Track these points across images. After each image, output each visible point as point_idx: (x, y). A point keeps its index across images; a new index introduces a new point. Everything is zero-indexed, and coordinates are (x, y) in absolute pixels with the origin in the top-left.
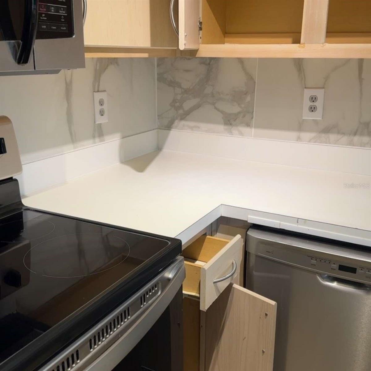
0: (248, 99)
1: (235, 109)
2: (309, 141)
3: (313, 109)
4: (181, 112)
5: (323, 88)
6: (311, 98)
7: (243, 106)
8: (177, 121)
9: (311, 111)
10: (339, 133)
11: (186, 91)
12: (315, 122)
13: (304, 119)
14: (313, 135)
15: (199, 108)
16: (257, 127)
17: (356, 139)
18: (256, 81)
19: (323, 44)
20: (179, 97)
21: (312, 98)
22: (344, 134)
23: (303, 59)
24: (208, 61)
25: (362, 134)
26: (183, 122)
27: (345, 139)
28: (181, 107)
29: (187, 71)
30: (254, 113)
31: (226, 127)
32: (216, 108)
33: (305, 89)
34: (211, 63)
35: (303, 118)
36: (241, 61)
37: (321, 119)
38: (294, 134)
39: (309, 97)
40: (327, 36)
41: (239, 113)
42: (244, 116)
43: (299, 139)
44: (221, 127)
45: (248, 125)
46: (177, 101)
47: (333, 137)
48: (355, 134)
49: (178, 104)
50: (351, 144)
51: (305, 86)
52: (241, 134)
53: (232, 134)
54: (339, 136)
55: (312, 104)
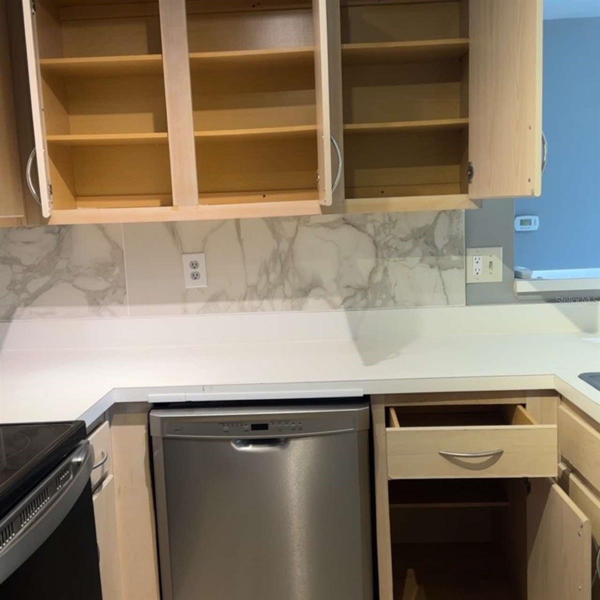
0: (117, 271)
1: (100, 285)
2: (198, 313)
3: (195, 276)
4: (24, 295)
5: (203, 252)
6: (191, 264)
7: (111, 280)
8: (19, 309)
9: (194, 278)
10: (227, 299)
11: (29, 269)
12: (201, 290)
13: (187, 289)
14: (200, 305)
15: (51, 287)
16: (133, 303)
17: (246, 303)
18: (124, 250)
19: (197, 205)
20: (19, 277)
21: (193, 264)
22: (233, 300)
23: (176, 222)
24: (57, 230)
25: (251, 299)
26: (29, 309)
27: (235, 305)
28: (23, 290)
29: (27, 243)
30: (127, 287)
31: (91, 308)
32: (74, 286)
33: (184, 256)
34: (61, 232)
35: (187, 287)
36: (101, 227)
37: (206, 286)
38: (179, 307)
39: (189, 263)
40: (200, 197)
41: (107, 289)
42: (114, 292)
43: (185, 312)
44: (86, 309)
45: (121, 303)
46: (17, 282)
47: (222, 305)
48: (245, 299)
49: (18, 287)
50: (242, 310)
51: (182, 250)
52: (113, 314)
53: (102, 316)
54: (229, 303)
55: (193, 270)
